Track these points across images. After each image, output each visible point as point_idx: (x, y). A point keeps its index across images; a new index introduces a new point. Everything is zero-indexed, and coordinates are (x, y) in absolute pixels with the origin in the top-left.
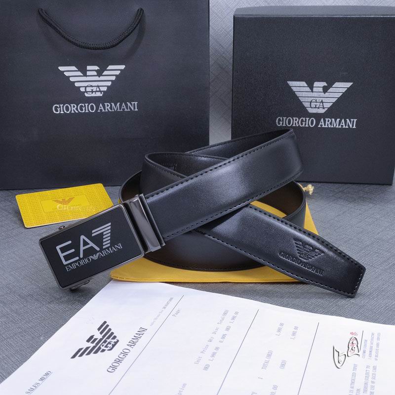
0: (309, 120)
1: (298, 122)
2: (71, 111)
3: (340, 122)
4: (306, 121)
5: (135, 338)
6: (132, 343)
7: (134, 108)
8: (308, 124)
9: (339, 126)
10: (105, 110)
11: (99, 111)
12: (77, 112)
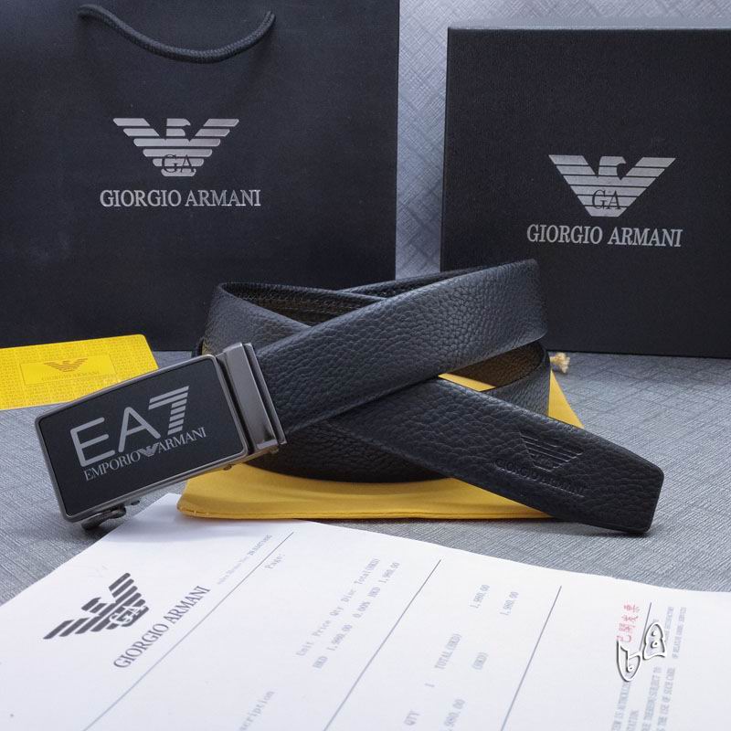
0: (590, 230)
1: (569, 235)
2: (135, 203)
3: (650, 234)
4: (584, 233)
5: (182, 605)
6: (176, 615)
7: (255, 202)
8: (589, 239)
9: (648, 242)
10: (198, 203)
11: (187, 205)
12: (145, 205)
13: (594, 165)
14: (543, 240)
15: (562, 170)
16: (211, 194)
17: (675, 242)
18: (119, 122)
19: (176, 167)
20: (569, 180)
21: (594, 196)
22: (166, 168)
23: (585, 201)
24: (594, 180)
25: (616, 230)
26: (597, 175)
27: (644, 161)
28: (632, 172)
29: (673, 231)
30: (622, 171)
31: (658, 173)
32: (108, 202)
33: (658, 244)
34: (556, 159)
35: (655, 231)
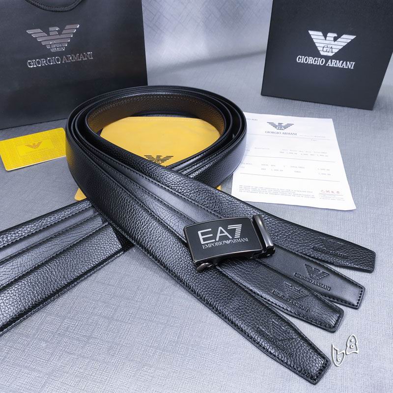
13: (325, 36)
14: (302, 62)
15: (312, 37)
20: (315, 41)
21: (324, 47)
23: (320, 49)
25: (330, 61)
26: (326, 40)
27: (344, 36)
28: (339, 40)
30: (335, 39)
31: (349, 41)
33: (345, 67)
34: (311, 32)
35: (345, 62)
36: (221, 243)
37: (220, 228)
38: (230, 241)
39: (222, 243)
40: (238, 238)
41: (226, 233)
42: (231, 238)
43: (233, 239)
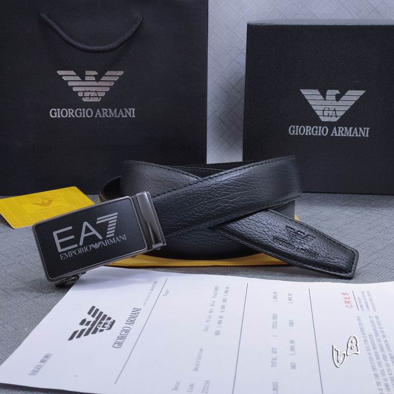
14: (297, 134)
15: (307, 97)
16: (109, 111)
17: (365, 135)
18: (60, 73)
19: (90, 97)
20: (311, 103)
21: (324, 110)
22: (84, 97)
23: (319, 113)
24: (324, 102)
25: (335, 128)
26: (325, 100)
27: (349, 92)
28: (343, 98)
29: (365, 128)
30: (338, 98)
31: (356, 98)
32: (54, 115)
33: (357, 136)
34: (304, 92)
35: (356, 129)
36: (86, 249)
37: (86, 224)
38: (100, 243)
39: (89, 248)
40: (111, 238)
41: (94, 232)
42: (100, 237)
43: (103, 240)
